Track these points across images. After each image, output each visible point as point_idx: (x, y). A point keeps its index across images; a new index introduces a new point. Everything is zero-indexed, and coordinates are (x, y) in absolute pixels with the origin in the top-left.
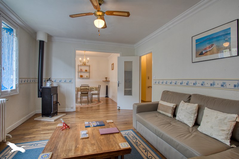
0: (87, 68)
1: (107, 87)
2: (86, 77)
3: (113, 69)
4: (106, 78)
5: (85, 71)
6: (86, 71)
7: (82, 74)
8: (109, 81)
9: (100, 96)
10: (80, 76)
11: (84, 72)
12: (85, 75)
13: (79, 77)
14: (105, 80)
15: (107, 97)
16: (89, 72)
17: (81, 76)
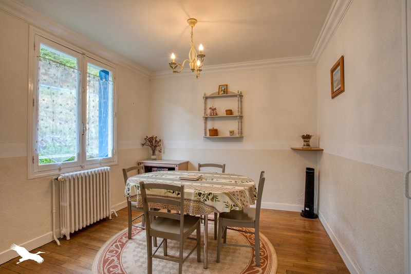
0: (232, 104)
1: (310, 175)
2: (228, 135)
3: (336, 93)
4: (307, 138)
5: (224, 114)
6: (230, 112)
7: (217, 125)
8: (319, 151)
9: (262, 203)
10: (210, 130)
11: (222, 118)
12: (226, 127)
13: (208, 135)
14: (300, 144)
15: (310, 213)
16: (241, 117)
17: (214, 133)
